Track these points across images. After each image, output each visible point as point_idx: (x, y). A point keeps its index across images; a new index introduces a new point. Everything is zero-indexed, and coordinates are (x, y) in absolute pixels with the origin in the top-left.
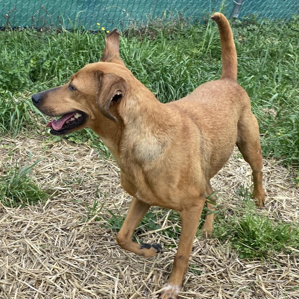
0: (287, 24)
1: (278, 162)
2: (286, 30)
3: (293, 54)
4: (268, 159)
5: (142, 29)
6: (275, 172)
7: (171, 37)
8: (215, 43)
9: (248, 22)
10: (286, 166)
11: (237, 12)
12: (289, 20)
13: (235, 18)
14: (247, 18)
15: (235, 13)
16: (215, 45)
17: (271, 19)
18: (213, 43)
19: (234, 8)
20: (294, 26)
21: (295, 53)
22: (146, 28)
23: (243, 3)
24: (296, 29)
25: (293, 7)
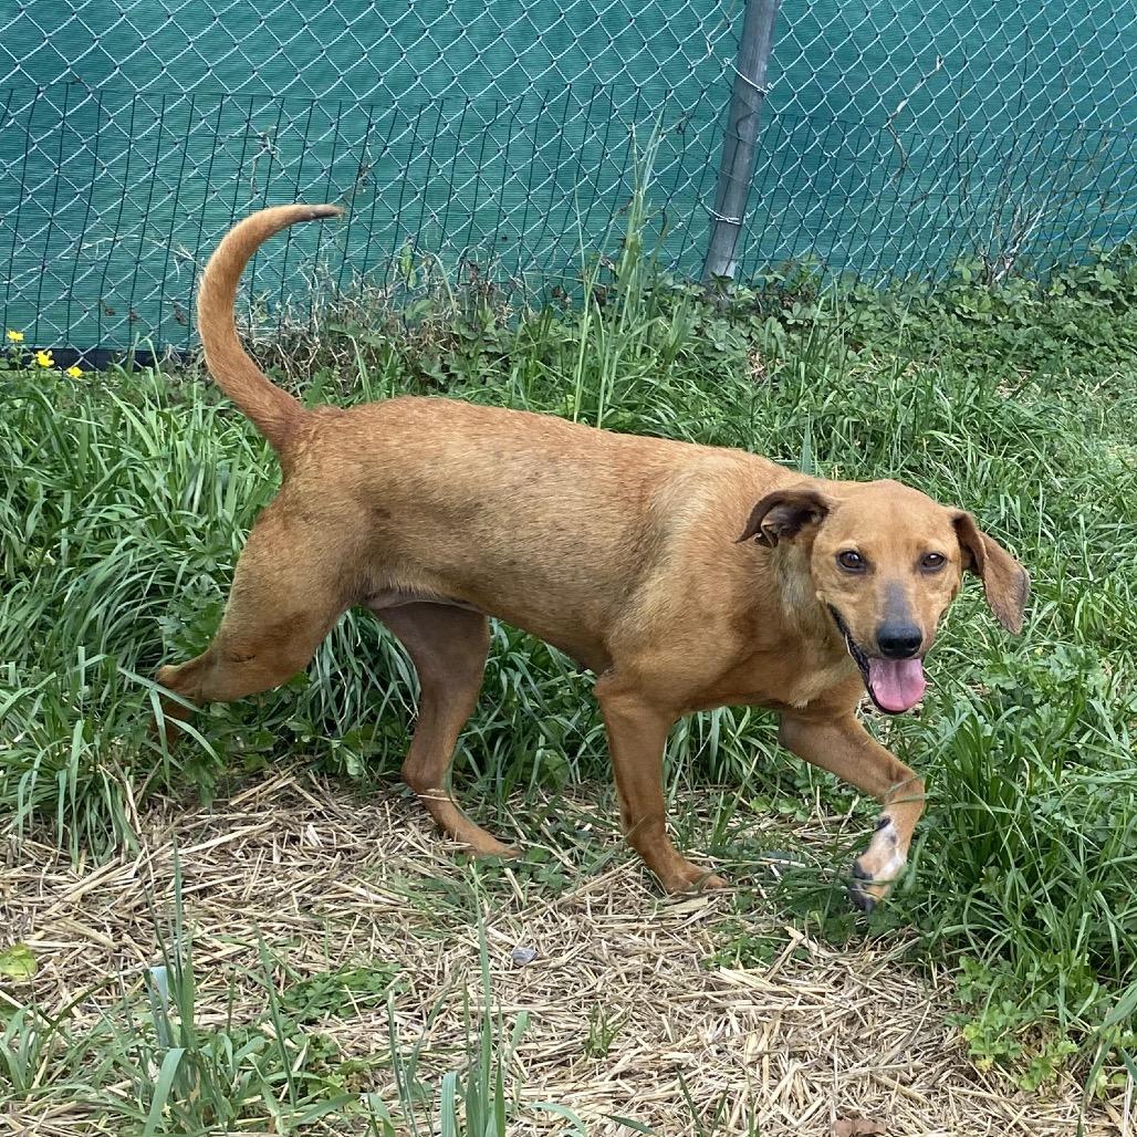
0: (941, 297)
1: (890, 956)
2: (940, 322)
3: (955, 431)
4: (852, 947)
5: (294, 337)
6: (882, 1012)
7: (445, 368)
8: (628, 398)
9: (782, 292)
10: (923, 972)
11: (728, 254)
12: (947, 282)
13: (724, 280)
14: (776, 274)
15: (722, 258)
16: (631, 408)
17: (876, 281)
18: (621, 400)
19: (714, 235)
20: (966, 306)
21: (962, 427)
22: (310, 333)
23: (748, 216)
24: (977, 317)
25: (951, 229)
